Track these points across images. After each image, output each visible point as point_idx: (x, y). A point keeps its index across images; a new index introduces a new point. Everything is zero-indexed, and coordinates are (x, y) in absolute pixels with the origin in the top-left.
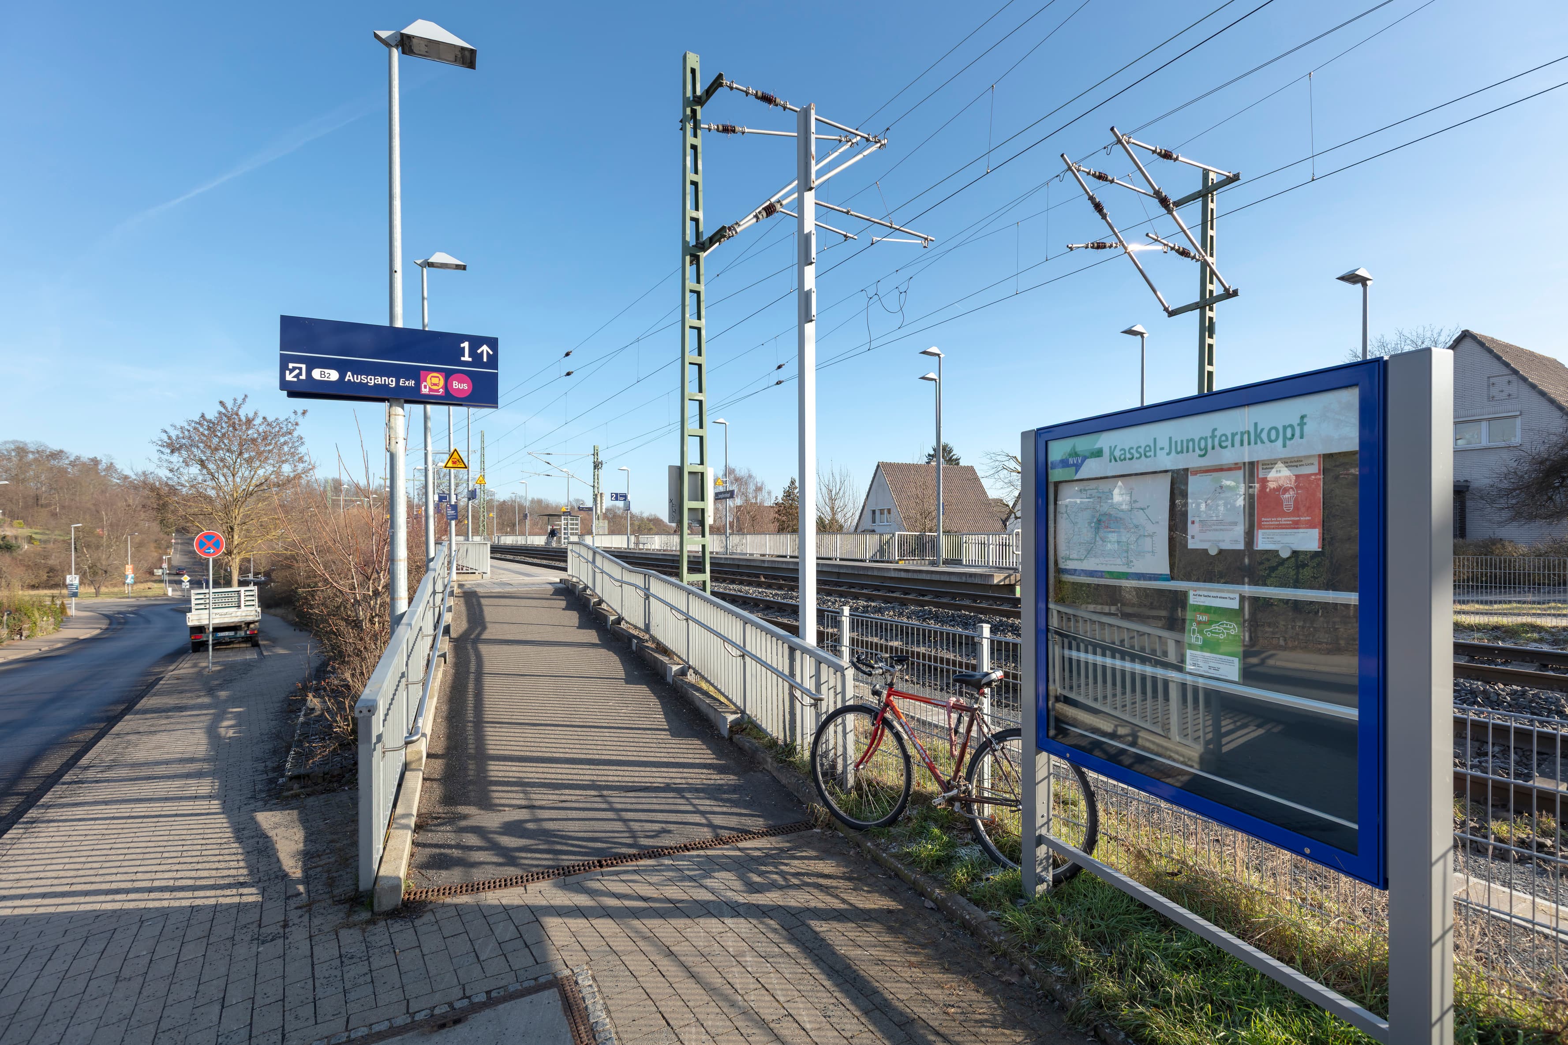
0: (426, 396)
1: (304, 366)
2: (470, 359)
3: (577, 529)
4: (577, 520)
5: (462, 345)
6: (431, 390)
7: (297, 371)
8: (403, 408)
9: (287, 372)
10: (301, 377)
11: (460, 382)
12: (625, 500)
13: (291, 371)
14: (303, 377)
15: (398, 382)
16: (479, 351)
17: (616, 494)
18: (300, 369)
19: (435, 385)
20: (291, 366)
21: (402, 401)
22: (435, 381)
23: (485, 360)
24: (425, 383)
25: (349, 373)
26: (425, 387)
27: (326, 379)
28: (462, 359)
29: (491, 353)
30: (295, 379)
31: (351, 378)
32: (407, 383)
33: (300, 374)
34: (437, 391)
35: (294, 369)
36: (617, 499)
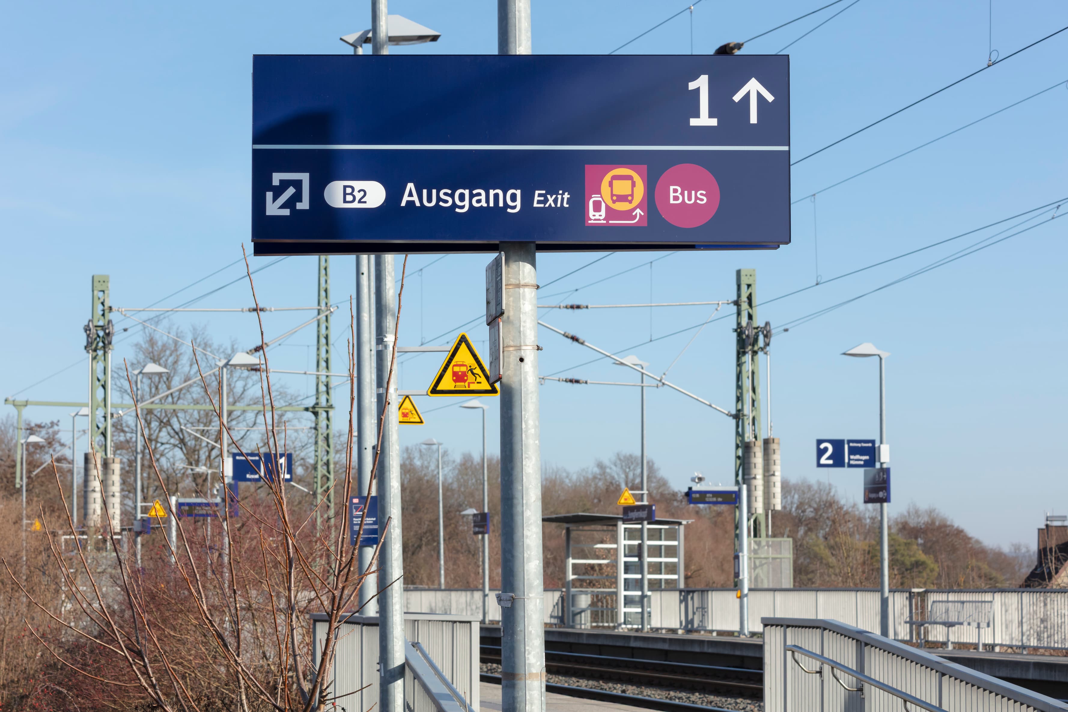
0: (597, 228)
1: (305, 177)
2: (714, 122)
3: (672, 568)
4: (672, 535)
5: (692, 86)
6: (611, 213)
7: (291, 191)
8: (533, 264)
9: (269, 195)
10: (299, 206)
11: (688, 186)
12: (870, 463)
13: (278, 192)
14: (304, 205)
15: (527, 199)
16: (737, 98)
17: (838, 445)
18: (298, 184)
19: (622, 198)
20: (277, 178)
21: (533, 246)
22: (622, 188)
23: (754, 119)
24: (596, 198)
25: (410, 186)
26: (597, 207)
27: (356, 205)
28: (694, 122)
29: (770, 98)
30: (286, 212)
31: (415, 198)
32: (551, 199)
33: (297, 197)
34: (628, 214)
35: (285, 185)
36: (838, 460)
